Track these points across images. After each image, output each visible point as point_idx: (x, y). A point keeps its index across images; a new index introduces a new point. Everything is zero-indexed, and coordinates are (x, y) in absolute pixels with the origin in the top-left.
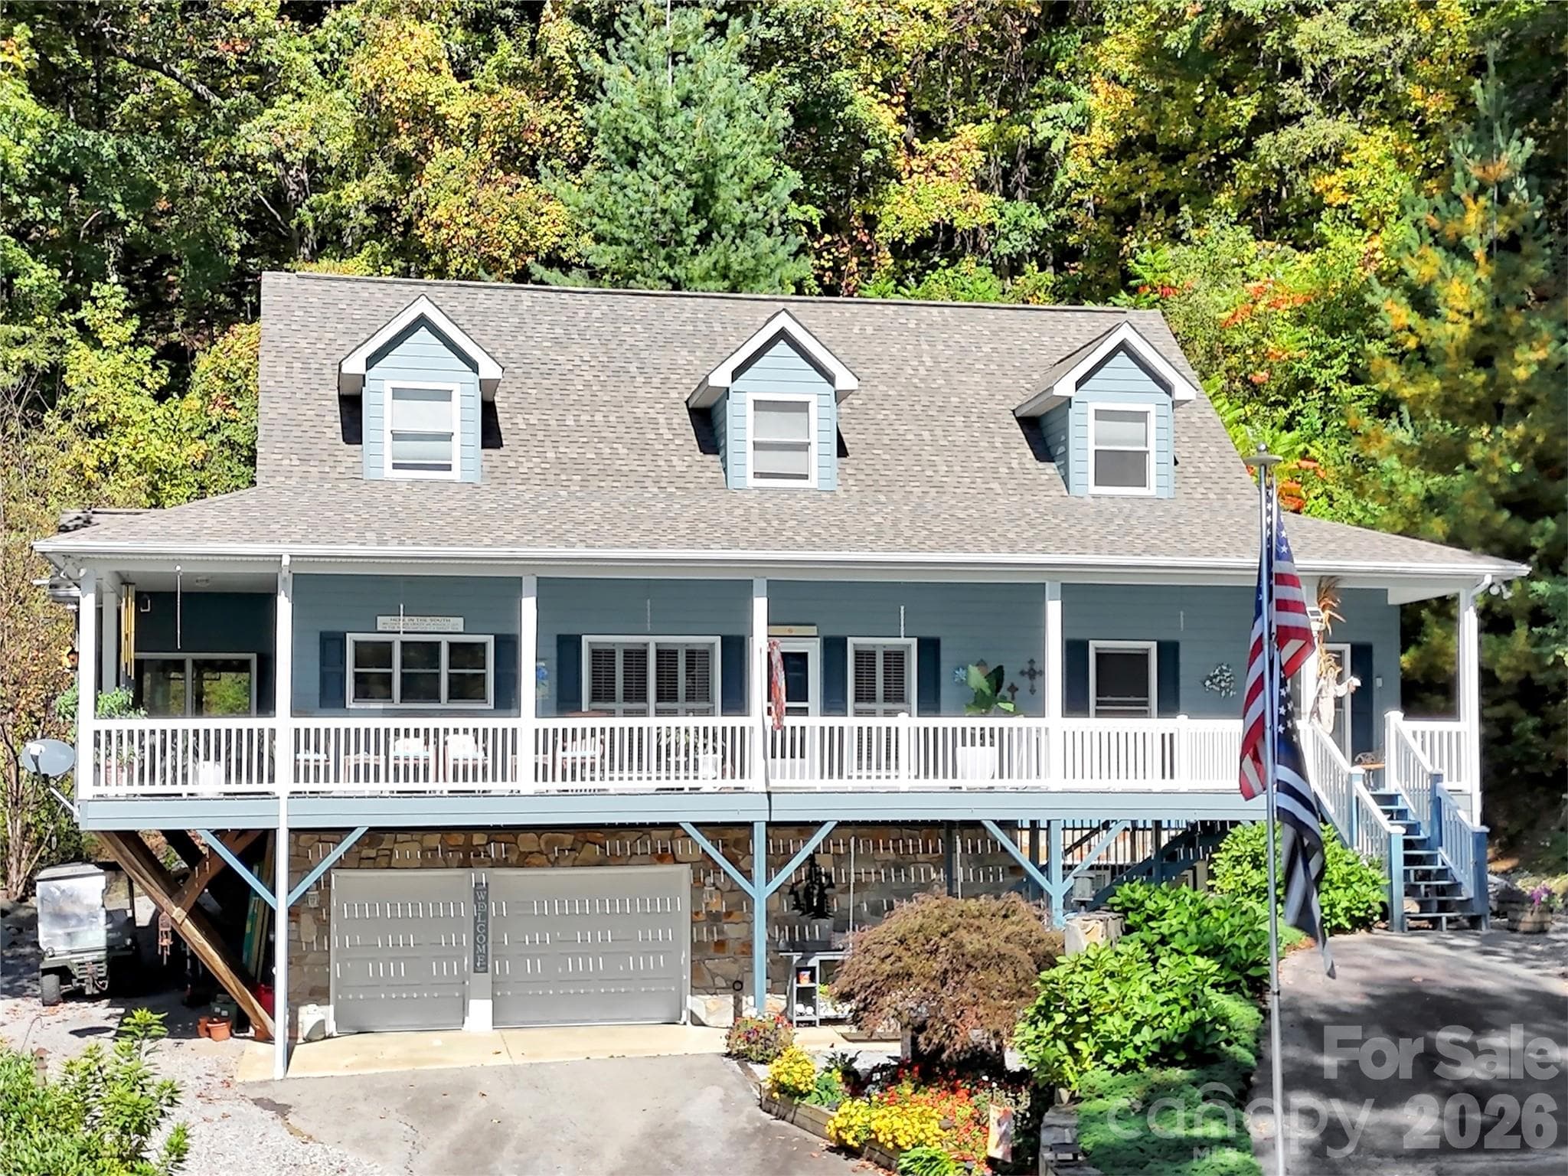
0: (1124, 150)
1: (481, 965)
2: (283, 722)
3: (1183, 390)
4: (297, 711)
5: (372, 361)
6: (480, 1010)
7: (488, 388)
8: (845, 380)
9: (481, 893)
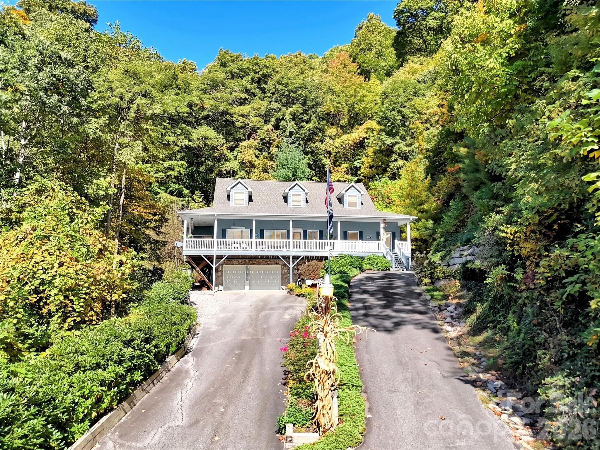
0: (371, 167)
1: (247, 280)
2: (215, 239)
3: (362, 193)
4: (217, 238)
5: (232, 188)
6: (247, 288)
7: (250, 193)
8: (307, 191)
9: (247, 269)
